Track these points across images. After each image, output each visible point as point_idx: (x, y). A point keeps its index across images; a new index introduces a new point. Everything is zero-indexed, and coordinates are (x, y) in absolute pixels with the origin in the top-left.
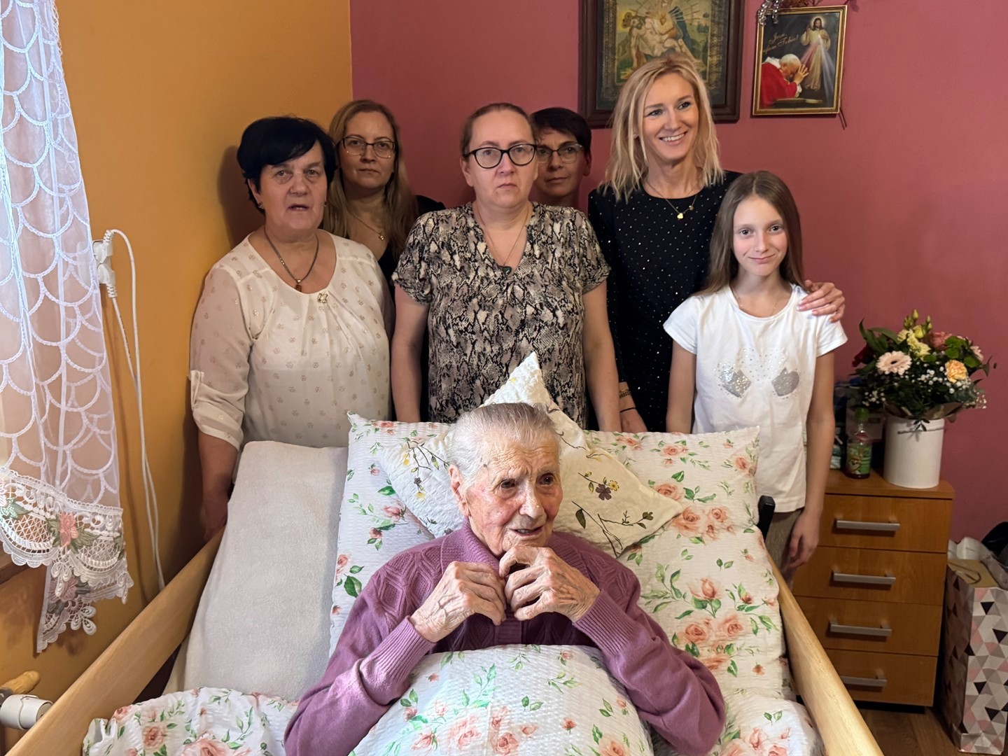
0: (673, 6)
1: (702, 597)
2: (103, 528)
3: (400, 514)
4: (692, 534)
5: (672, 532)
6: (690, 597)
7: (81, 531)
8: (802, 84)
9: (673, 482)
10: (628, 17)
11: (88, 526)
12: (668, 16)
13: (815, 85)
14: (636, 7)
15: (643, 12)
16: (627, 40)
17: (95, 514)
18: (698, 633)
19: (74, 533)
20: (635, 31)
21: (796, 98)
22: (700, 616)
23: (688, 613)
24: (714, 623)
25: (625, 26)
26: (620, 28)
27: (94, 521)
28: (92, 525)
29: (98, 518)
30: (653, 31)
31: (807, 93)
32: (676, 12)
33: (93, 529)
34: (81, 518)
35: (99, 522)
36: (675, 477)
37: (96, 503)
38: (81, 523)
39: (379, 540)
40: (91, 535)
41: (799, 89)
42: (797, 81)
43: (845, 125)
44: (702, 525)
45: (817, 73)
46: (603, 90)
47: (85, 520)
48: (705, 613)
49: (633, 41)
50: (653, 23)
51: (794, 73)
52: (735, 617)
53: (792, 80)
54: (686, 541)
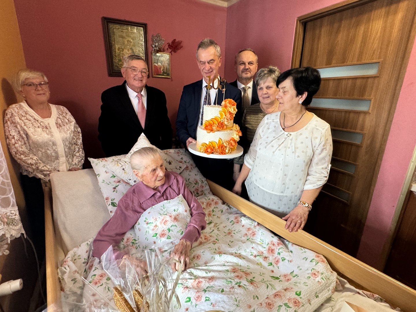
0: (130, 47)
1: (195, 182)
2: (15, 215)
3: (119, 182)
4: (189, 170)
5: (185, 171)
6: (193, 183)
7: (8, 218)
8: (163, 70)
9: (181, 160)
10: (119, 48)
11: (9, 216)
12: (130, 50)
13: (165, 71)
14: (121, 46)
15: (123, 47)
16: (119, 55)
17: (11, 211)
18: (197, 190)
19: (6, 220)
20: (121, 52)
21: (162, 73)
22: (196, 186)
23: (194, 186)
24: (199, 187)
25: (119, 50)
26: (117, 51)
27: (11, 213)
28: (11, 215)
29: (12, 212)
30: (126, 53)
31: (164, 72)
32: (131, 49)
33: (12, 216)
34: (6, 214)
35: (13, 213)
36: (181, 159)
37: (10, 207)
38: (7, 216)
39: (116, 190)
40: (12, 218)
41: (162, 72)
42: (162, 70)
43: (172, 80)
44: (190, 168)
45: (166, 68)
46: (114, 67)
47: (8, 214)
48: (197, 185)
49: (121, 55)
50: (126, 51)
51: (161, 67)
52: (202, 185)
53: (160, 69)
54: (188, 172)
